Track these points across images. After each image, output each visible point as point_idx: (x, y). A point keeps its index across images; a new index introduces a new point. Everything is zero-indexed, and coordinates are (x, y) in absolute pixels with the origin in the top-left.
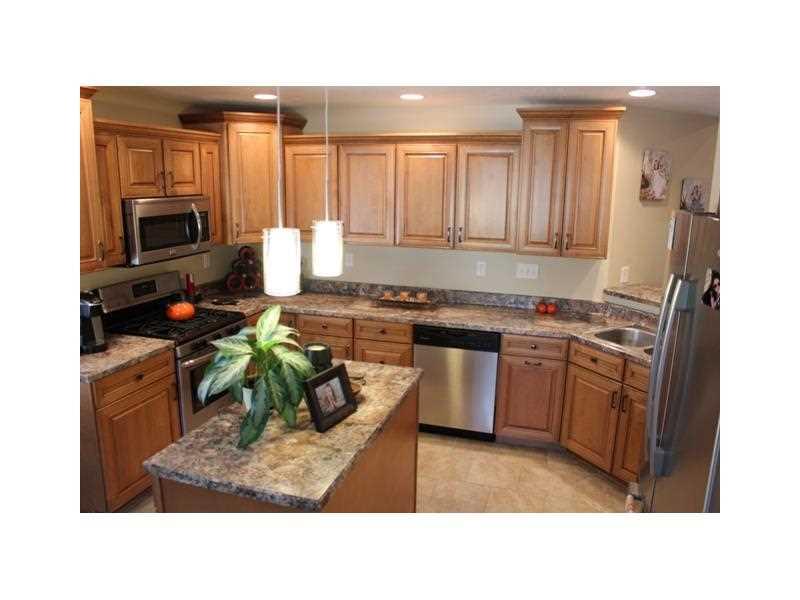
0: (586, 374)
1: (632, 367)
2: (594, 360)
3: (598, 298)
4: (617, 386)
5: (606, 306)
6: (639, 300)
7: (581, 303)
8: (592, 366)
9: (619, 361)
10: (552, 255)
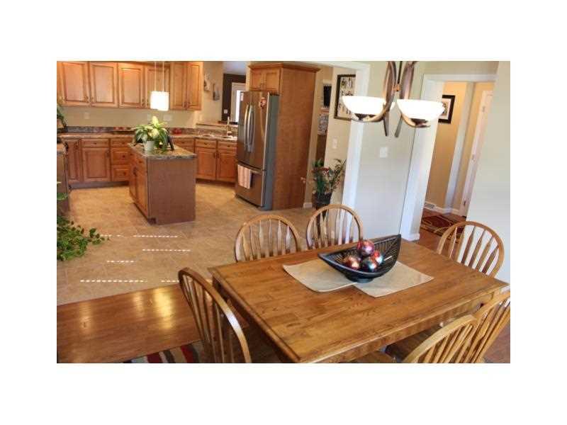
0: (202, 149)
1: (220, 142)
2: (206, 144)
3: (194, 127)
4: (214, 151)
5: (197, 130)
6: (211, 126)
7: (189, 129)
8: (206, 146)
9: (215, 142)
10: (183, 110)
